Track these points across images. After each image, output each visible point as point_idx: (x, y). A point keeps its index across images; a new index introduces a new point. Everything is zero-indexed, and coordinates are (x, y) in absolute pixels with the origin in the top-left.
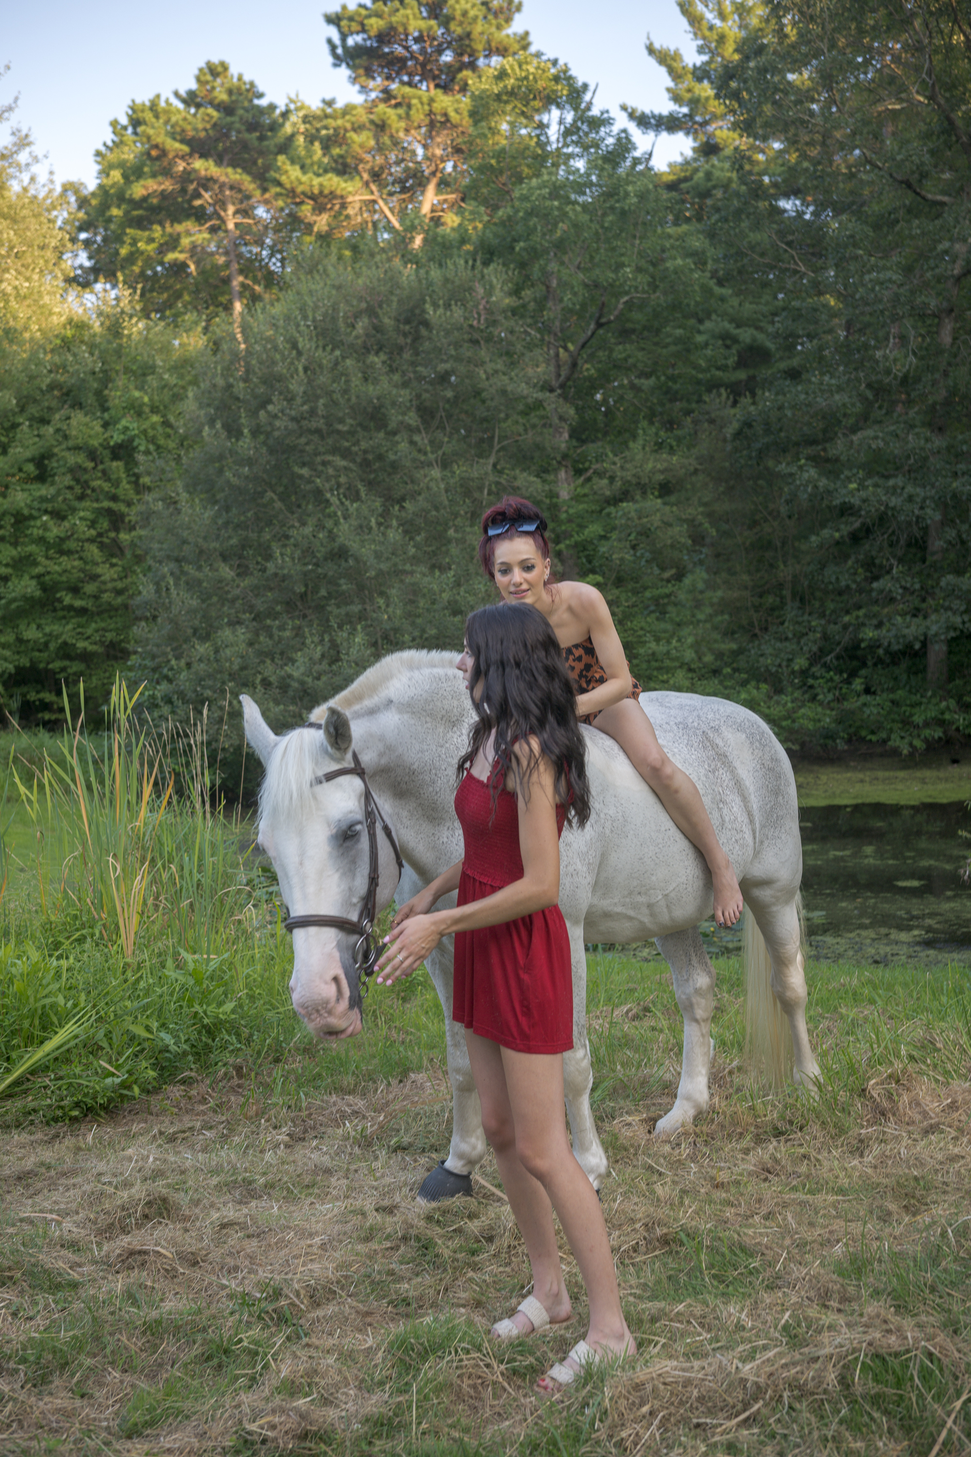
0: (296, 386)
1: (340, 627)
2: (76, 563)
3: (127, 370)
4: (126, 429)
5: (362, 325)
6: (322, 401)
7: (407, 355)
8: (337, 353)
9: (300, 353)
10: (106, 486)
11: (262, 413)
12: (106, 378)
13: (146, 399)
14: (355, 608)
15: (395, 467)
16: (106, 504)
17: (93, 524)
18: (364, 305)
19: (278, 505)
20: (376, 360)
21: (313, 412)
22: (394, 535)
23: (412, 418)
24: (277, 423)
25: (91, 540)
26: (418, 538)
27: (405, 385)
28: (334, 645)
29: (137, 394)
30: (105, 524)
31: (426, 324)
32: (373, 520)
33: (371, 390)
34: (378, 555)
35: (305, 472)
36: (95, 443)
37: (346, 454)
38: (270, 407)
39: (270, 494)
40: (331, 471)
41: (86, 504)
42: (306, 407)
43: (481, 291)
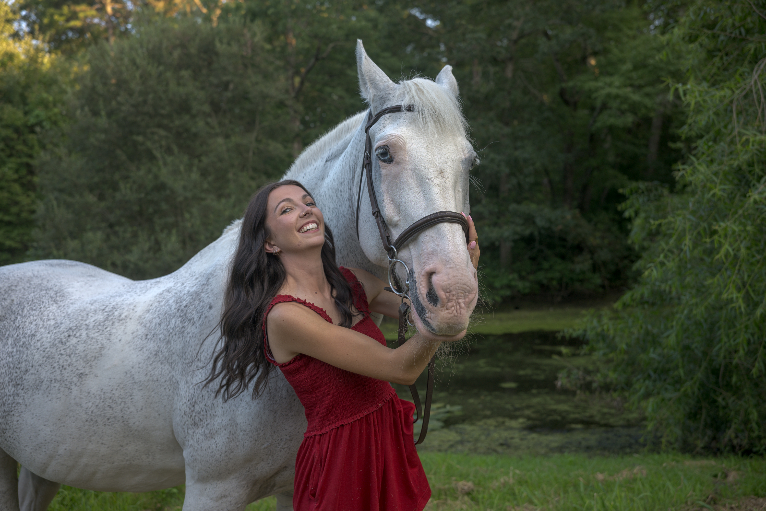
0: (135, 86)
1: (162, 231)
2: (6, 195)
3: (40, 82)
4: (37, 116)
5: (177, 54)
6: (151, 96)
7: (204, 71)
8: (161, 68)
9: (138, 68)
10: (25, 149)
11: (114, 103)
12: (27, 87)
13: (51, 99)
14: (171, 220)
15: (196, 135)
16: (25, 160)
17: (17, 171)
18: (178, 42)
19: (124, 157)
20: (185, 73)
21: (145, 102)
22: (195, 176)
23: (206, 108)
24: (124, 108)
25: (15, 181)
26: (211, 178)
27: (203, 88)
28: (157, 242)
29: (45, 95)
30: (24, 171)
31: (217, 54)
32: (182, 168)
33: (182, 90)
34: (185, 188)
35: (140, 138)
36: (18, 123)
37: (166, 128)
38: (119, 99)
39: (119, 152)
40: (156, 138)
41: (13, 159)
42: (141, 99)
43: (248, 35)
